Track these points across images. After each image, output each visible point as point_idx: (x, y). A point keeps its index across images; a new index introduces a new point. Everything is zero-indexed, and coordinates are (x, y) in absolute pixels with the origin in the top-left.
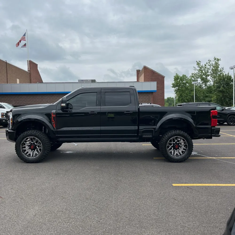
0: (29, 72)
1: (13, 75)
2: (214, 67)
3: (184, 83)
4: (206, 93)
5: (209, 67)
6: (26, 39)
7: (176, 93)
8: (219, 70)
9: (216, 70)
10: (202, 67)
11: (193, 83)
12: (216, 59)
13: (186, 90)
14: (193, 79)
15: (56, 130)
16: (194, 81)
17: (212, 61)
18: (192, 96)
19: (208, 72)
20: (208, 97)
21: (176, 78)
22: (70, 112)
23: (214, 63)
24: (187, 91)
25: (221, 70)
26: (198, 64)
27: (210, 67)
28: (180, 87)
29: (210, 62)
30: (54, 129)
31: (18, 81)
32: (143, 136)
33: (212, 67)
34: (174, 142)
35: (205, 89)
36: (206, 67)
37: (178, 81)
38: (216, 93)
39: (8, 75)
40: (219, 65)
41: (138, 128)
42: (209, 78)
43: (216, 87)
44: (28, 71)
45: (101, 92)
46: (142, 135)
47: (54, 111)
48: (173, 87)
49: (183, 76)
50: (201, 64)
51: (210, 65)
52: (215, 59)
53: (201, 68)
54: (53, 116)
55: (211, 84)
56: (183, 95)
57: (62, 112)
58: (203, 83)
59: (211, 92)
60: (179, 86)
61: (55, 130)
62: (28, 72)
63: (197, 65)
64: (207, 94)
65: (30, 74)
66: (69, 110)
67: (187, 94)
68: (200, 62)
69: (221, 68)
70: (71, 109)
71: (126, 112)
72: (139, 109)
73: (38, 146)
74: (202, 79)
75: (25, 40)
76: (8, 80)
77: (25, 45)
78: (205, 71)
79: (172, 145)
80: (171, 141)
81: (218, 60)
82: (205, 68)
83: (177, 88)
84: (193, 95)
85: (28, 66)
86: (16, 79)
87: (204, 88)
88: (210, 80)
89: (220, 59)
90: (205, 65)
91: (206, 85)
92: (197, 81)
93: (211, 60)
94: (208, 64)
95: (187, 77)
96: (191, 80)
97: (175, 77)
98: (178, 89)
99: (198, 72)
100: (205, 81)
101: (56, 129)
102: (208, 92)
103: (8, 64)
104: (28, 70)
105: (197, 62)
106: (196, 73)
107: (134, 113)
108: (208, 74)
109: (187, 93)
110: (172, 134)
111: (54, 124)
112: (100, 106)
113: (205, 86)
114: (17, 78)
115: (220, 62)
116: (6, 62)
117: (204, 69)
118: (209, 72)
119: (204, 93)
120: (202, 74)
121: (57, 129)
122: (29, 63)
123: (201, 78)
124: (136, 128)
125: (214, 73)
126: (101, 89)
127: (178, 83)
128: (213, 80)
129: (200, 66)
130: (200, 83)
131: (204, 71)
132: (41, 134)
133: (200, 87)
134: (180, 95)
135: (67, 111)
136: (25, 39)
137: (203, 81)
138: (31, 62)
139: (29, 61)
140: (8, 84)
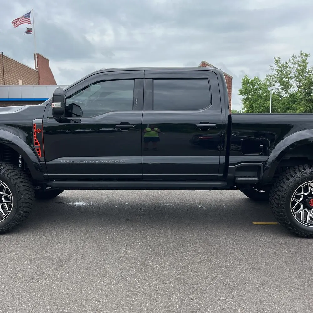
0: (37, 70)
1: (13, 74)
2: (300, 66)
3: (256, 90)
4: (287, 103)
5: (292, 66)
6: (32, 22)
7: (244, 104)
8: (307, 70)
9: (303, 70)
10: (283, 66)
11: (269, 89)
12: (304, 55)
13: (259, 99)
14: (268, 83)
15: (44, 163)
16: (270, 86)
17: (298, 57)
18: (267, 107)
19: (290, 73)
20: (291, 109)
21: (246, 82)
22: (75, 122)
23: (300, 60)
24: (259, 101)
25: (309, 71)
26: (277, 61)
27: (295, 66)
28: (250, 95)
29: (295, 59)
30: (40, 161)
31: (20, 82)
32: (239, 179)
33: (297, 66)
34: (306, 192)
35: (286, 97)
36: (287, 65)
37: (248, 85)
38: (304, 103)
39: (5, 73)
40: (307, 63)
41: (227, 160)
42: (292, 82)
43: (303, 94)
45: (144, 78)
46: (235, 177)
47: (38, 121)
48: (240, 95)
49: (255, 79)
50: (282, 62)
51: (294, 62)
52: (302, 54)
53: (280, 67)
54: (35, 130)
55: (294, 91)
56: (255, 106)
57: (58, 123)
58: (282, 89)
59: (294, 102)
60: (248, 93)
61: (41, 163)
62: (35, 70)
63: (275, 63)
64: (289, 105)
65: (38, 73)
66: (74, 117)
67: (260, 105)
68: (279, 58)
69: (311, 67)
70: (77, 116)
71: (201, 123)
72: (230, 117)
73: (6, 198)
74: (283, 84)
75: (31, 24)
76: (6, 81)
77: (30, 30)
78: (286, 72)
79: (301, 199)
80: (300, 191)
81: (306, 55)
82: (287, 67)
83: (247, 95)
84: (269, 106)
85: (35, 62)
86: (18, 80)
87: (284, 96)
88: (294, 85)
89: (309, 55)
90: (287, 63)
91: (287, 92)
92: (275, 86)
93: (296, 56)
94: (292, 61)
95: (260, 81)
96: (265, 85)
97: (243, 80)
98: (248, 98)
99: (276, 74)
100: (286, 86)
101: (43, 161)
102: (290, 102)
103: (4, 58)
104: (35, 67)
105: (275, 58)
106: (274, 75)
107: (219, 127)
108: (291, 75)
109: (260, 102)
110: (305, 175)
111: (38, 150)
112: (142, 109)
113: (285, 94)
114: (18, 78)
115: (308, 59)
116: (2, 55)
117: (285, 69)
118: (292, 73)
119: (284, 103)
120: (283, 76)
121: (45, 161)
122: (36, 57)
123: (280, 82)
124: (222, 159)
125: (299, 74)
126: (145, 70)
127: (247, 88)
128: (298, 85)
129: (280, 65)
130: (278, 89)
131: (284, 72)
132: (9, 171)
133: (279, 94)
134: (250, 106)
135: (69, 121)
136: (30, 22)
137: (283, 86)
138: (40, 55)
139: (36, 54)
140: (4, 86)
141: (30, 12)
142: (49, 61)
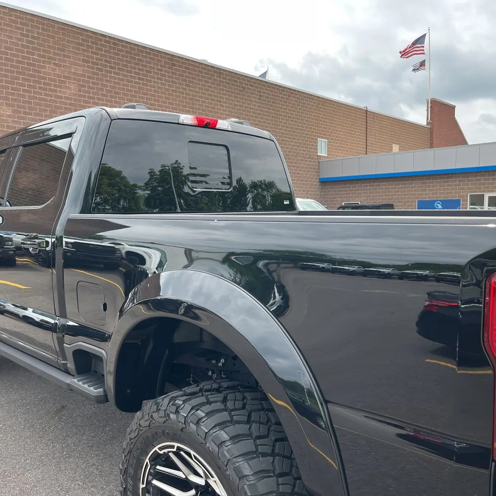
1: (383, 137)
6: (426, 51)
31: (396, 148)
39: (370, 138)
44: (428, 124)
62: (427, 126)
65: (431, 131)
75: (424, 54)
76: (369, 149)
77: (422, 64)
86: (391, 145)
103: (369, 115)
104: (427, 122)
114: (392, 142)
116: (367, 111)
122: (430, 105)
136: (423, 50)
138: (436, 101)
139: (429, 101)
140: (366, 156)
141: (425, 35)
142: (453, 108)
